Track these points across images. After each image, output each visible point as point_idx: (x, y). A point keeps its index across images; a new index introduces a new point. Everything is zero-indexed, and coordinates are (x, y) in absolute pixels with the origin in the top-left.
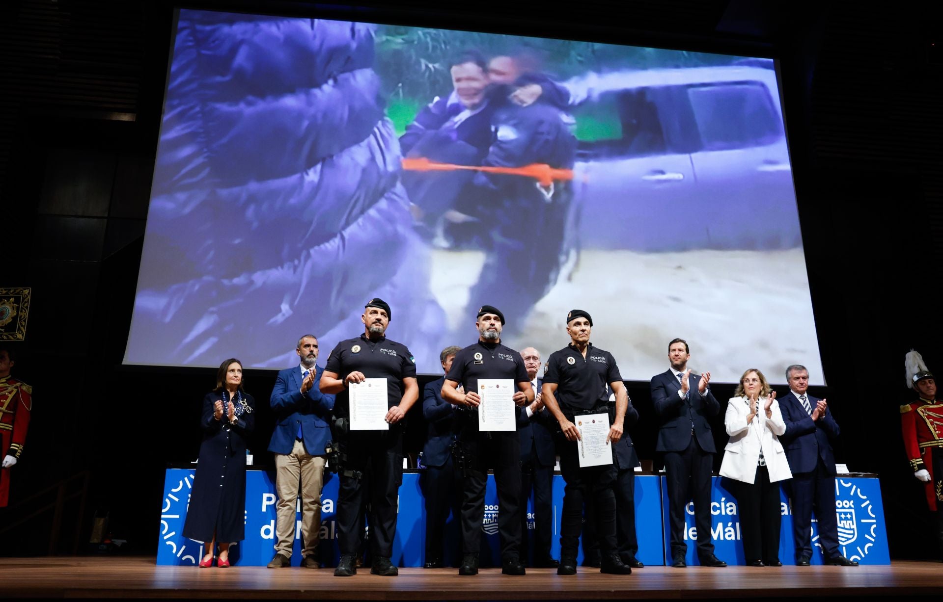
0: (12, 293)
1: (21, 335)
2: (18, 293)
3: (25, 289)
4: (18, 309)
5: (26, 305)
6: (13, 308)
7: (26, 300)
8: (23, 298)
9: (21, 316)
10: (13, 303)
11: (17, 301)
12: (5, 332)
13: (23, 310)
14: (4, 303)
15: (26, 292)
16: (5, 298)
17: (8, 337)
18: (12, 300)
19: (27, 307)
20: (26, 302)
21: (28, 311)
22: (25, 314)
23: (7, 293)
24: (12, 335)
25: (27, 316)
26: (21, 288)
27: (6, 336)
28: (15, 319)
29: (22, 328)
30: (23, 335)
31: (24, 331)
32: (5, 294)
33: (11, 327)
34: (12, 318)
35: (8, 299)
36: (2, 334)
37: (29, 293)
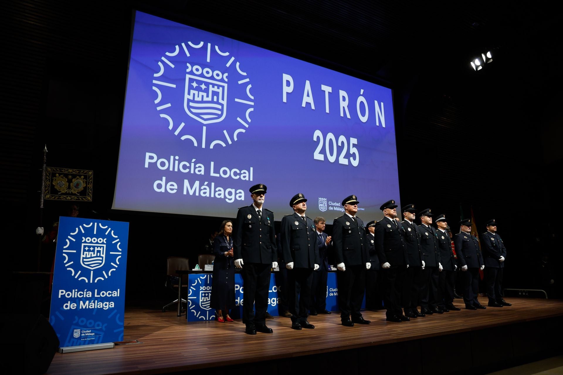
0: (82, 173)
1: (90, 198)
2: (86, 173)
3: (90, 171)
4: (86, 182)
5: (91, 180)
6: (83, 182)
7: (91, 178)
8: (88, 176)
9: (88, 187)
10: (83, 179)
11: (85, 177)
12: (80, 195)
13: (90, 184)
14: (78, 179)
15: (90, 173)
16: (78, 175)
17: (82, 199)
18: (83, 177)
19: (91, 182)
20: (90, 179)
21: (92, 184)
22: (90, 186)
23: (79, 173)
24: (85, 198)
25: (92, 187)
26: (87, 171)
27: (81, 198)
28: (85, 188)
29: (90, 194)
30: (91, 198)
31: (91, 196)
32: (78, 173)
33: (83, 193)
34: (83, 188)
35: (80, 176)
36: (79, 197)
37: (92, 174)
